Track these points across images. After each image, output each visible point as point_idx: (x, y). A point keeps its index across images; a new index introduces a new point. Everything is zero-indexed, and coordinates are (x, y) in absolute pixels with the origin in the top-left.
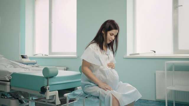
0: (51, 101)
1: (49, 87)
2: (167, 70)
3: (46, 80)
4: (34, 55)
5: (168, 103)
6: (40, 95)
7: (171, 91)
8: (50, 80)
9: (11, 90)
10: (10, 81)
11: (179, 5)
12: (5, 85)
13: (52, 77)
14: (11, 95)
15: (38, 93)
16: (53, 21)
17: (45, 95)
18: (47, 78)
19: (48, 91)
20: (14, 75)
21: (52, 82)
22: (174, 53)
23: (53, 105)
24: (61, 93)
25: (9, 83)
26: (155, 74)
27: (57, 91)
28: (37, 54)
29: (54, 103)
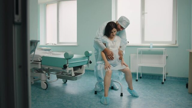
0: (68, 74)
1: (68, 65)
2: (138, 54)
3: (66, 60)
4: (46, 44)
5: (138, 74)
6: (62, 70)
7: (140, 66)
8: (69, 60)
9: (41, 67)
10: (41, 61)
11: (145, 12)
12: (38, 64)
13: (70, 59)
14: (38, 71)
15: (61, 69)
16: (60, 20)
17: (66, 70)
18: (67, 59)
19: (68, 67)
20: (43, 57)
21: (70, 62)
22: (142, 43)
23: (70, 76)
24: (75, 68)
25: (40, 63)
26: (130, 57)
27: (73, 68)
28: (48, 44)
29: (71, 75)
